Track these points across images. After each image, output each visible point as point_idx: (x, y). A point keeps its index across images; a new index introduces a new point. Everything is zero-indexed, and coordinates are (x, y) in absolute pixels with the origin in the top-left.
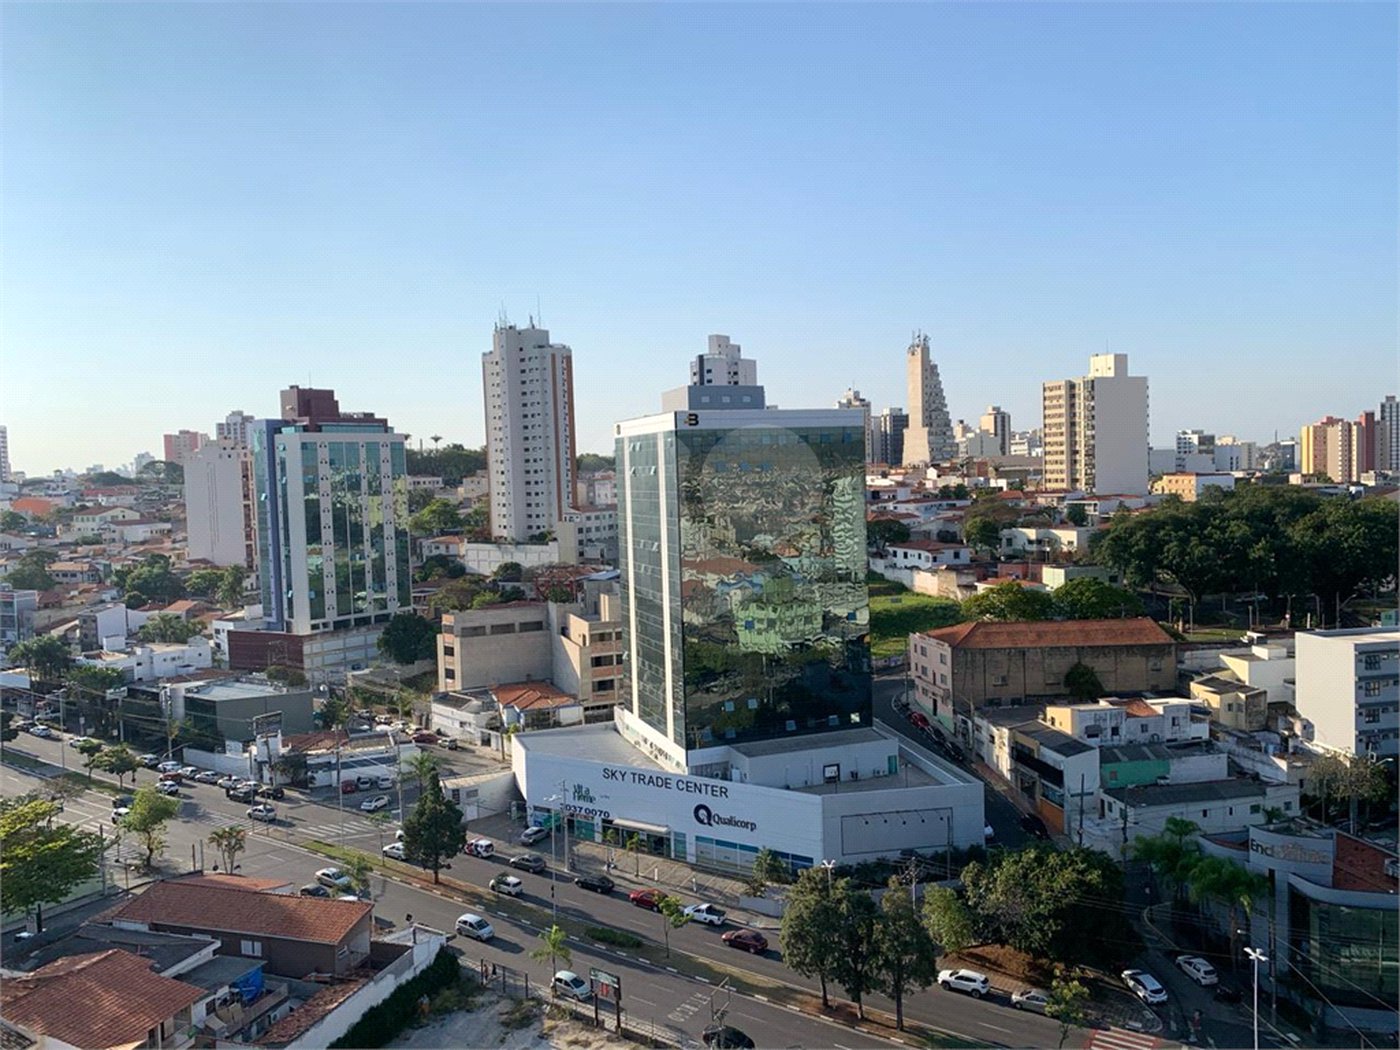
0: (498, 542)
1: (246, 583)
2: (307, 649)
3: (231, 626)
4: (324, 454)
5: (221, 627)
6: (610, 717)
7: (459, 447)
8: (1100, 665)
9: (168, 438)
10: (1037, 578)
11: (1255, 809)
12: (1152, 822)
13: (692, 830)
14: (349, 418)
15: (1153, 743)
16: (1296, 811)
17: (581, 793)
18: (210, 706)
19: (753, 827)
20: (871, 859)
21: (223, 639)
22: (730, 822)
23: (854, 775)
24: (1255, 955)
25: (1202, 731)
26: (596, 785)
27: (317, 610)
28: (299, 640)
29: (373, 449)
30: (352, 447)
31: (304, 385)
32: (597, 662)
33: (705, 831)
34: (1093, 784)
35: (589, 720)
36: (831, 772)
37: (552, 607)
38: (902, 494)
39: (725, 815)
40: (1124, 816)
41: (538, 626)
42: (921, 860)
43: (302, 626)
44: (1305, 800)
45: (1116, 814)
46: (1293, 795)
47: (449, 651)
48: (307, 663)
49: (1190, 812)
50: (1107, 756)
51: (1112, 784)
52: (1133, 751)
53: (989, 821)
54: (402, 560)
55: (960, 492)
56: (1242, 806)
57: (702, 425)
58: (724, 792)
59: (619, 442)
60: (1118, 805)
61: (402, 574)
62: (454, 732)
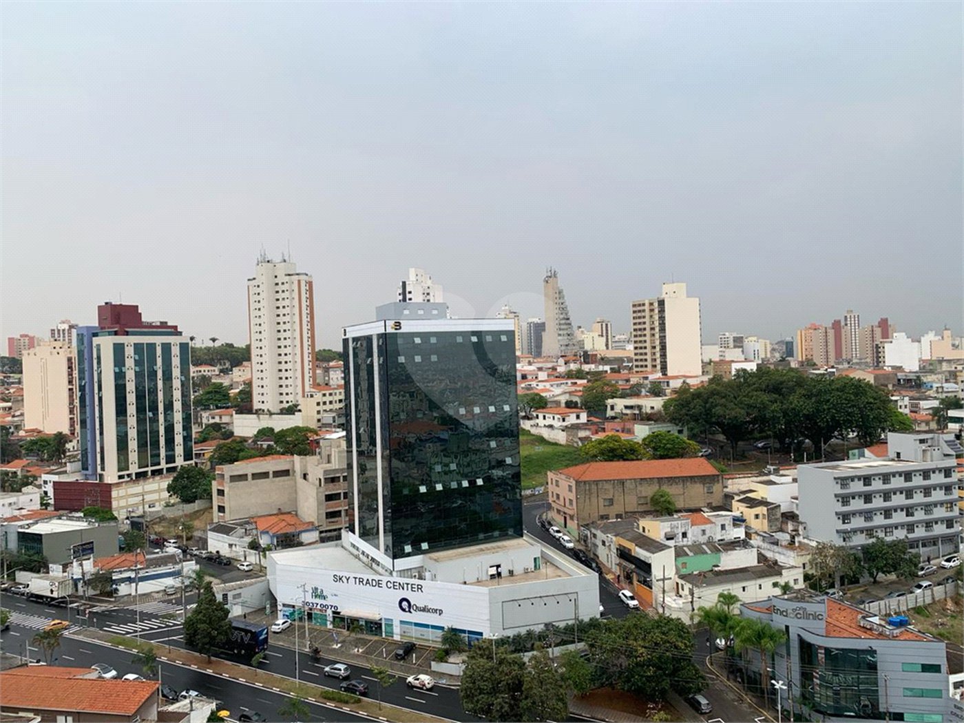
0: (259, 412)
1: (69, 446)
2: (114, 494)
3: (56, 478)
4: (129, 351)
5: (49, 479)
6: (339, 538)
7: (231, 346)
8: (672, 490)
9: (11, 340)
10: (630, 431)
11: (775, 585)
12: (709, 597)
13: (397, 616)
14: (150, 326)
15: (710, 543)
16: (801, 585)
17: (317, 593)
18: (38, 538)
19: (441, 612)
20: (523, 631)
21: (50, 489)
22: (425, 609)
23: (511, 573)
24: (779, 685)
25: (740, 533)
26: (328, 587)
27: (123, 464)
28: (109, 487)
29: (167, 348)
30: (152, 347)
31: (115, 302)
32: (329, 498)
33: (406, 617)
34: (671, 573)
35: (323, 540)
36: (493, 571)
37: (296, 458)
38: (542, 376)
39: (421, 605)
40: (692, 594)
41: (286, 473)
42: (557, 631)
43: (111, 476)
44: (807, 577)
45: (686, 592)
46: (799, 574)
47: (221, 493)
48: (114, 504)
49: (735, 589)
50: (680, 553)
51: (684, 571)
52: (697, 549)
53: (602, 601)
54: (187, 427)
55: (580, 374)
56: (767, 583)
57: (404, 330)
58: (420, 588)
59: (346, 341)
60: (687, 586)
61: (187, 439)
62: (225, 552)
